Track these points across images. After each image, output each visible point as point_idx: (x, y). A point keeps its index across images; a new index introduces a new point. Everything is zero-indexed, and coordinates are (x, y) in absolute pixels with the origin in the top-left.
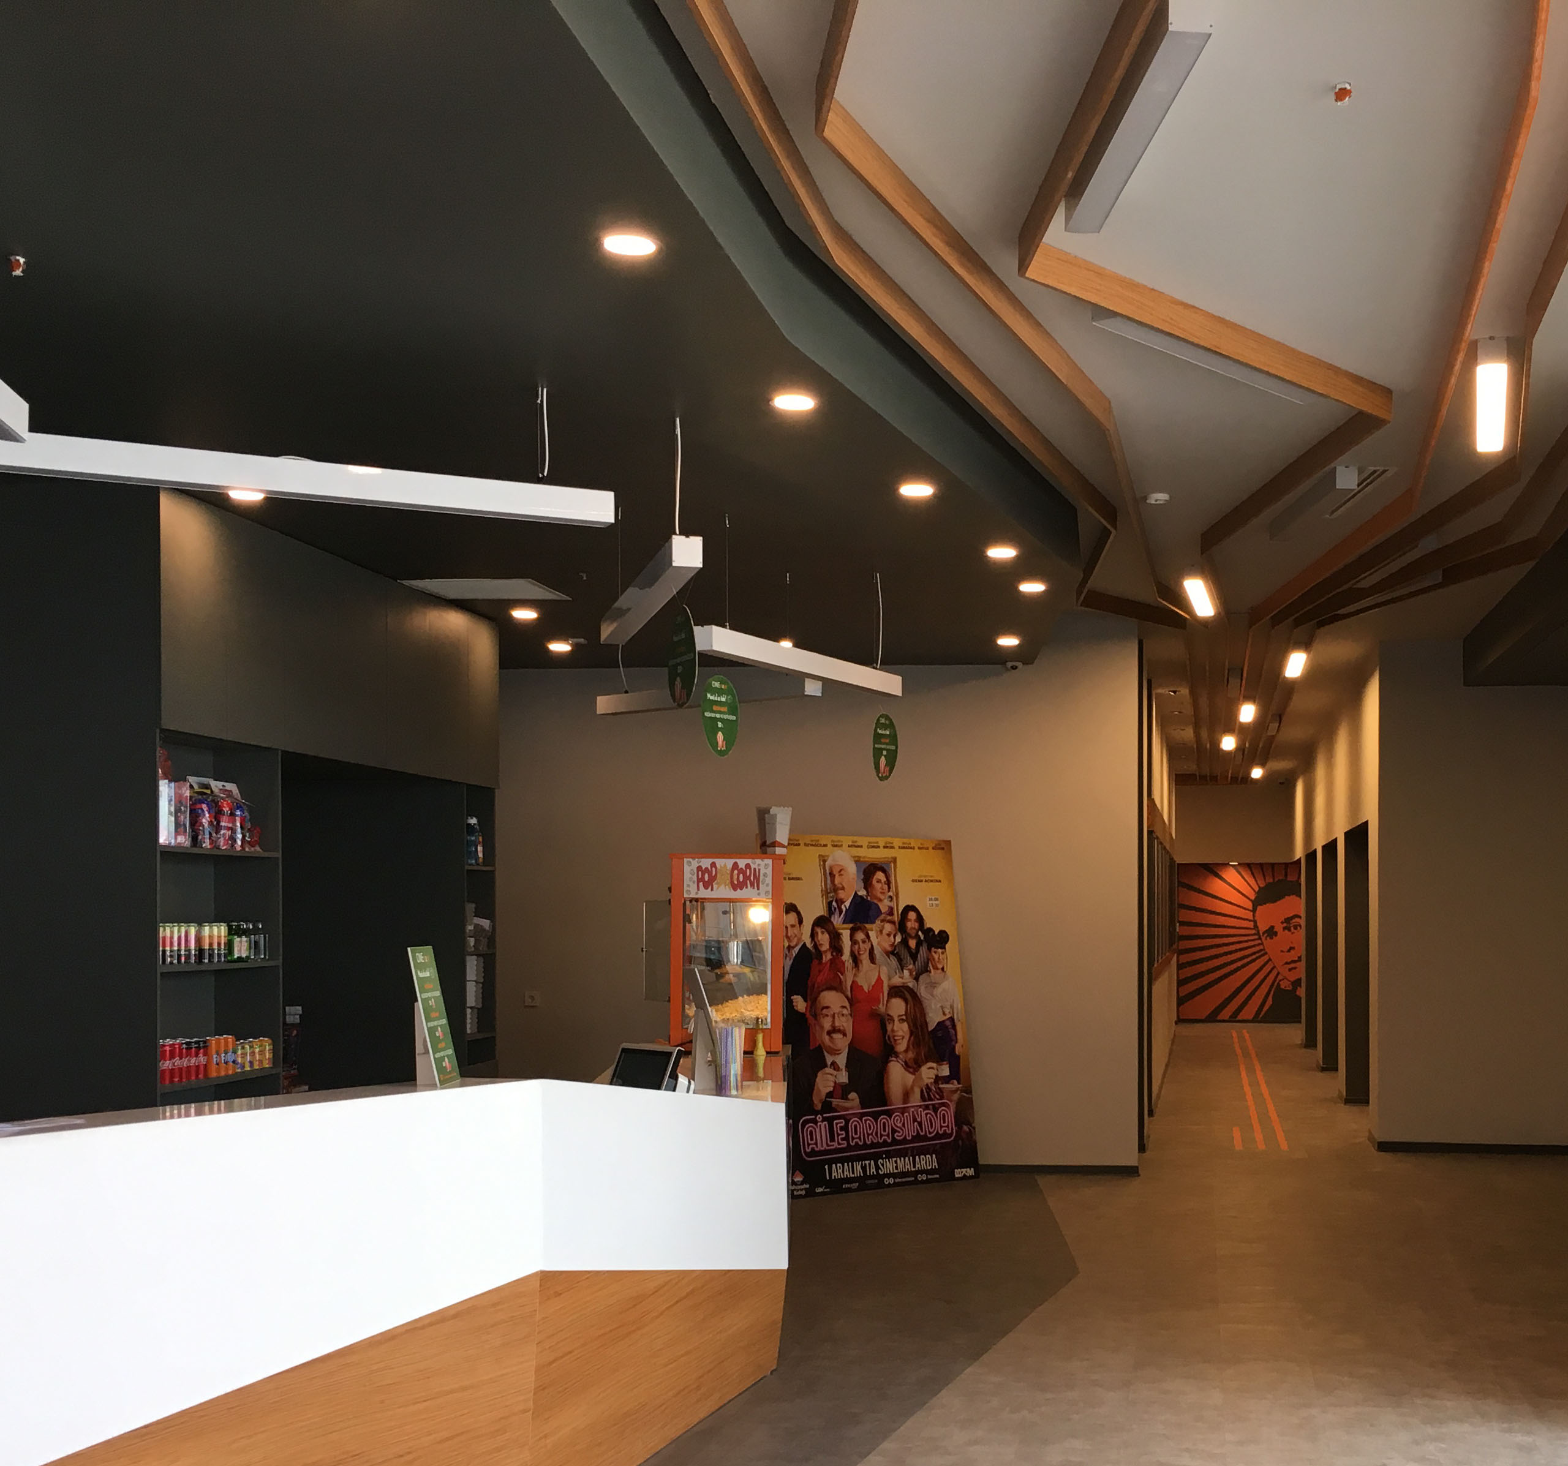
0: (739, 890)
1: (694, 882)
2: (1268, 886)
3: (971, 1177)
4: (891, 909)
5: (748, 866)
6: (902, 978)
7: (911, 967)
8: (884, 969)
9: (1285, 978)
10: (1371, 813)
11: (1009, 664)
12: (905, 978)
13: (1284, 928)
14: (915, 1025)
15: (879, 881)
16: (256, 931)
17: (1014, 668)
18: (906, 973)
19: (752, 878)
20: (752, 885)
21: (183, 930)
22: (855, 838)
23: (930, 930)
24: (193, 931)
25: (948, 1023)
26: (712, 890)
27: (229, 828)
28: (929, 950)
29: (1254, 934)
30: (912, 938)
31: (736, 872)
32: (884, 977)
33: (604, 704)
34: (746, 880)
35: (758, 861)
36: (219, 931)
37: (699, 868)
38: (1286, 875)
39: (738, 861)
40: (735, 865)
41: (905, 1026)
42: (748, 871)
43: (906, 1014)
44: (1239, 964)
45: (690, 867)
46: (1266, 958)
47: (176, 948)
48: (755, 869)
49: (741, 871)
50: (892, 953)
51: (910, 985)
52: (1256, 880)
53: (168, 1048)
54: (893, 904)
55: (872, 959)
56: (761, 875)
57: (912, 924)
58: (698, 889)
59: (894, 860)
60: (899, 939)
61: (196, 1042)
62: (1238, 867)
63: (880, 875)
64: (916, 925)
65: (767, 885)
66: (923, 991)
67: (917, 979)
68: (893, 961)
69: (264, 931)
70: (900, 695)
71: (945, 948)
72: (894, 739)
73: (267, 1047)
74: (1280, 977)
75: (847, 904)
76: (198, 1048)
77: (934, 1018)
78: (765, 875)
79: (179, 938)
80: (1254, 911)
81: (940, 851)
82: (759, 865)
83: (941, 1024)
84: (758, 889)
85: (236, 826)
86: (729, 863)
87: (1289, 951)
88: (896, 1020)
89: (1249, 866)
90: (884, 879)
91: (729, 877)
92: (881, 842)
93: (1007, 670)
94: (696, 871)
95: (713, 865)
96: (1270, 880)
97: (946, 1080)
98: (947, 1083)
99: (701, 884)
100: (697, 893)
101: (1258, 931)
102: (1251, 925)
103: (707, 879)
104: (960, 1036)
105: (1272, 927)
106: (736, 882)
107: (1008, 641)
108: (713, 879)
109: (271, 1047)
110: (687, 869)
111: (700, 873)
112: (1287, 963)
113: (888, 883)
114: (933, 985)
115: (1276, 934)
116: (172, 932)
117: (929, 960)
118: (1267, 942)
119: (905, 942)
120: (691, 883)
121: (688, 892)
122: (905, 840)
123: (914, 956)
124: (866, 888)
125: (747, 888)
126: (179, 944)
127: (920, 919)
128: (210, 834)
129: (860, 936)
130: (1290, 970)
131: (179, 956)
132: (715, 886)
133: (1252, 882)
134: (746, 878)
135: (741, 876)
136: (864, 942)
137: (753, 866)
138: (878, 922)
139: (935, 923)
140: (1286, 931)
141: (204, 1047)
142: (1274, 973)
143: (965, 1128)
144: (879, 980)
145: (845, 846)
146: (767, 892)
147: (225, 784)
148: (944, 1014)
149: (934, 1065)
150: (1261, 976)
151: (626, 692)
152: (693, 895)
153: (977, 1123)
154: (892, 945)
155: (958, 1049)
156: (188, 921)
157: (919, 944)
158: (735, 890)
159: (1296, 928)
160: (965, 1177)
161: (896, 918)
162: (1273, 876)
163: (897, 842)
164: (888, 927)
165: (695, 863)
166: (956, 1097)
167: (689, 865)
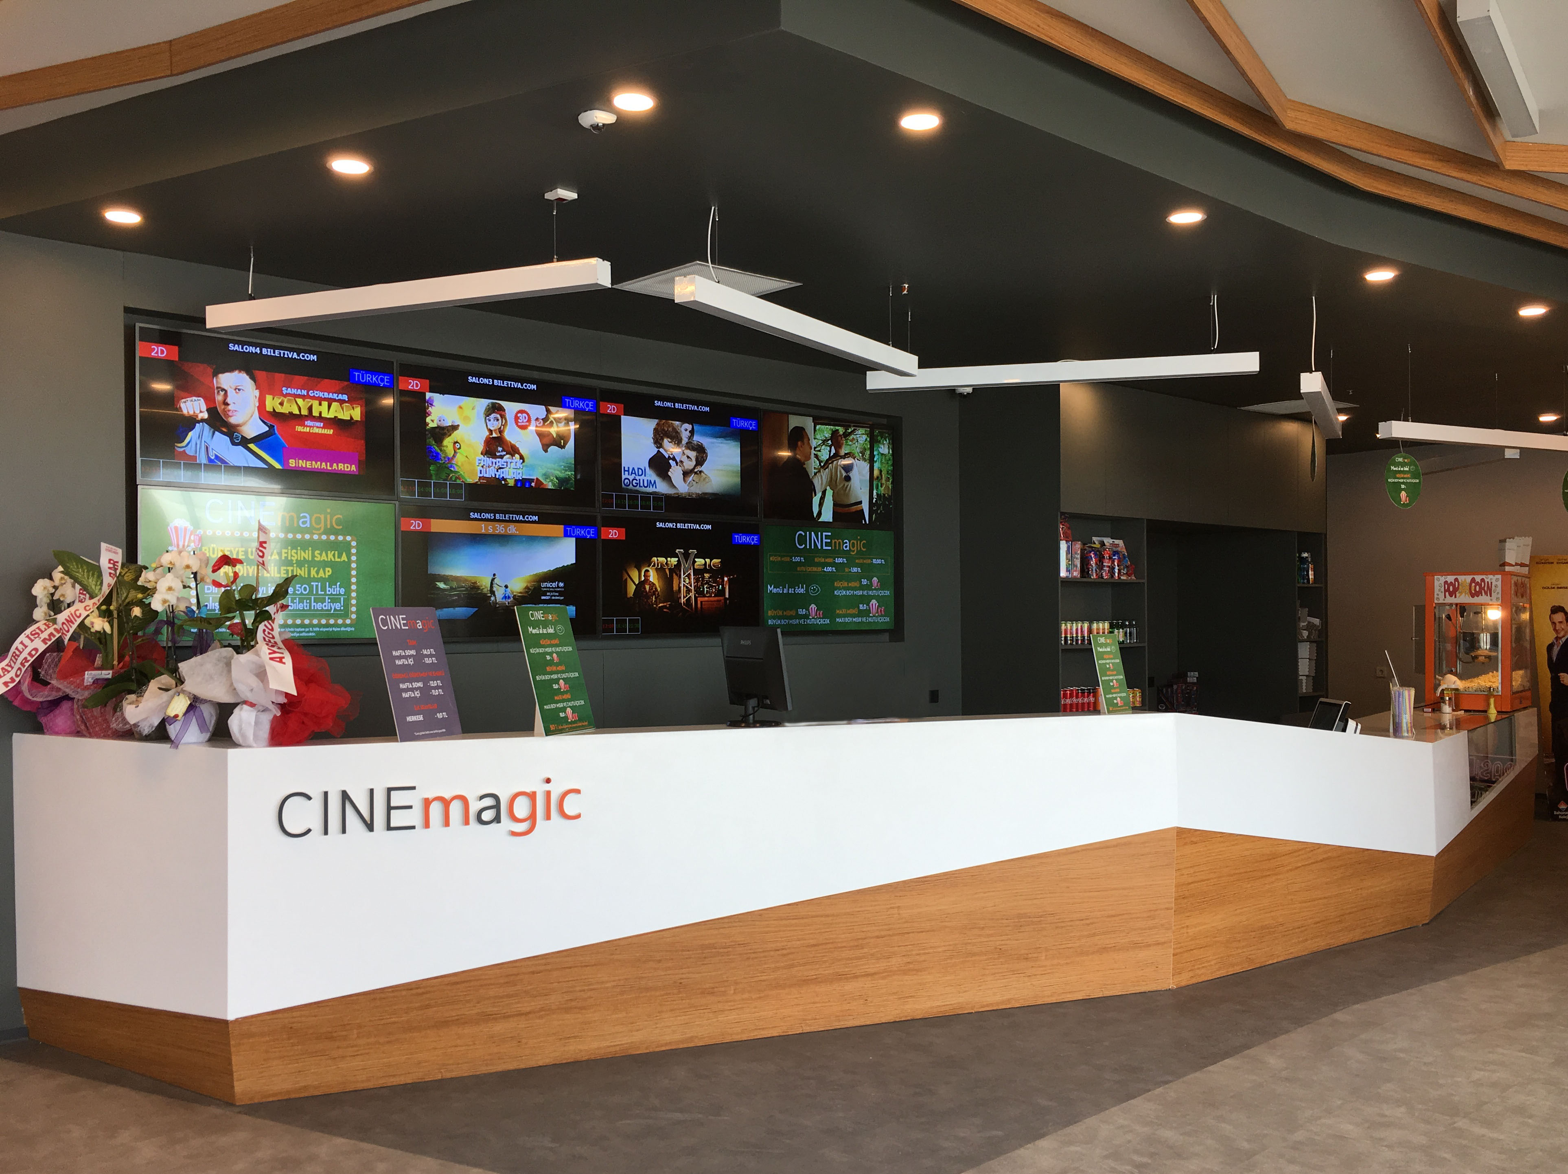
0: (1476, 597)
1: (1442, 592)
5: (1483, 580)
16: (1130, 626)
19: (1486, 589)
20: (1486, 594)
21: (1079, 625)
24: (1086, 625)
26: (1455, 597)
27: (1109, 567)
31: (1473, 584)
34: (1483, 589)
35: (1491, 576)
36: (1104, 626)
37: (1446, 582)
39: (1475, 576)
40: (1473, 580)
42: (1483, 583)
45: (1439, 581)
47: (1075, 635)
48: (1488, 582)
49: (1477, 584)
53: (1068, 692)
56: (1493, 586)
58: (1445, 597)
61: (1087, 690)
65: (1498, 593)
69: (1136, 626)
73: (1138, 695)
76: (1089, 693)
78: (1496, 585)
79: (1077, 630)
82: (1491, 579)
84: (1491, 596)
85: (1115, 565)
86: (1468, 578)
91: (1468, 588)
94: (1443, 585)
95: (1456, 580)
99: (1447, 593)
100: (1444, 600)
103: (1452, 590)
106: (1473, 592)
108: (1456, 590)
109: (1140, 694)
110: (1436, 583)
111: (1446, 586)
116: (1071, 627)
120: (1439, 593)
121: (1438, 598)
125: (1482, 595)
126: (1077, 633)
128: (1096, 570)
131: (1077, 640)
132: (1458, 595)
135: (1478, 587)
137: (1486, 580)
141: (1093, 692)
146: (1498, 598)
147: (1114, 540)
152: (1441, 601)
156: (1083, 621)
158: (1473, 597)
165: (1442, 579)
167: (1438, 580)
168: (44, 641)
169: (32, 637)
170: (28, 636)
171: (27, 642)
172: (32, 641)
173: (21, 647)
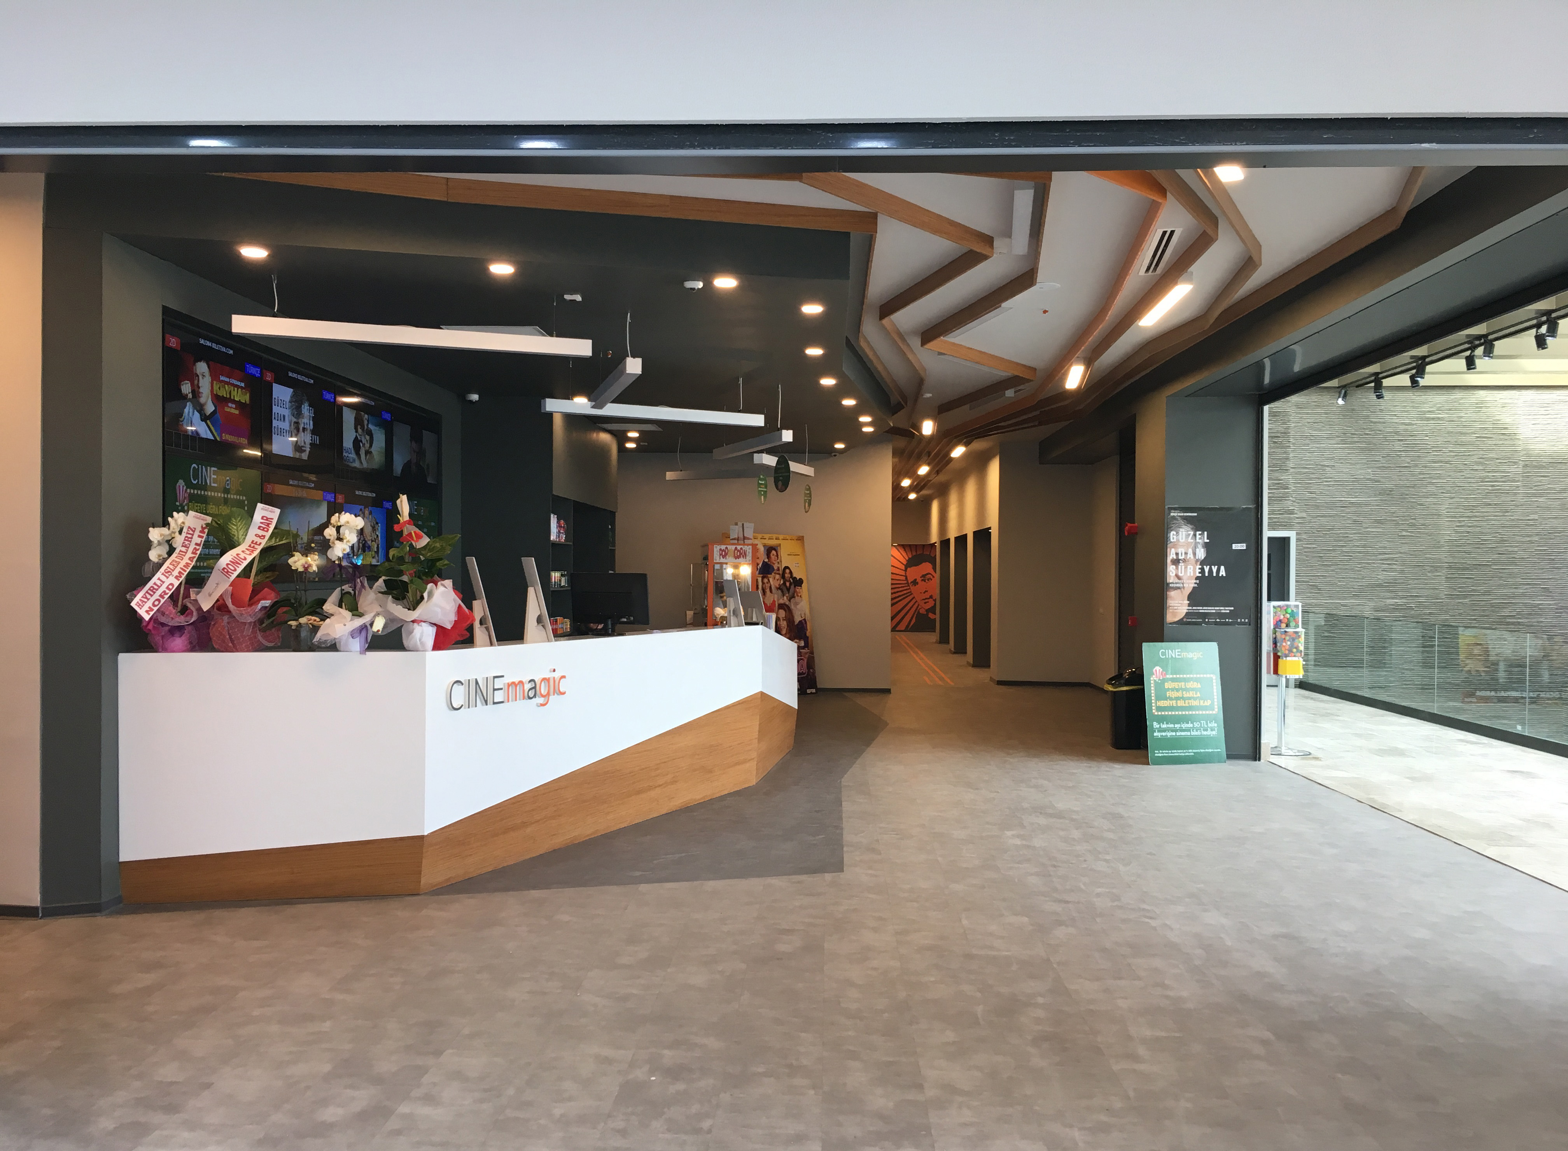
0: (737, 559)
1: (718, 555)
2: (913, 557)
3: (813, 693)
4: (778, 568)
5: (741, 549)
6: (783, 600)
7: (787, 595)
8: (776, 596)
9: (922, 608)
10: (993, 521)
11: (833, 454)
12: (784, 600)
13: (922, 580)
14: (789, 622)
15: (773, 555)
17: (835, 456)
18: (785, 597)
19: (743, 554)
20: (743, 557)
22: (763, 535)
23: (795, 578)
25: (803, 621)
26: (726, 559)
28: (795, 587)
29: (905, 584)
30: (788, 581)
31: (736, 551)
32: (776, 600)
33: (670, 475)
37: (720, 549)
38: (923, 552)
39: (736, 546)
40: (736, 548)
41: (785, 623)
42: (741, 551)
43: (785, 617)
44: (900, 598)
45: (717, 549)
46: (911, 597)
48: (744, 550)
49: (738, 551)
50: (779, 588)
51: (787, 603)
52: (907, 554)
54: (779, 565)
55: (771, 591)
56: (747, 553)
57: (787, 575)
58: (720, 558)
59: (780, 545)
60: (782, 582)
62: (898, 547)
63: (774, 552)
64: (789, 576)
65: (749, 557)
66: (792, 607)
67: (790, 601)
68: (780, 591)
70: (813, 475)
71: (801, 586)
72: (810, 494)
74: (920, 607)
75: (760, 565)
77: (797, 619)
78: (749, 552)
80: (906, 570)
81: (799, 541)
82: (746, 548)
83: (800, 622)
84: (745, 559)
86: (733, 547)
87: (924, 593)
88: (781, 619)
89: (903, 546)
90: (775, 554)
91: (733, 553)
92: (774, 536)
93: (831, 456)
94: (719, 551)
95: (727, 548)
96: (914, 553)
97: (803, 648)
98: (803, 649)
99: (721, 556)
100: (719, 560)
101: (908, 581)
102: (904, 578)
103: (724, 554)
104: (808, 628)
105: (916, 580)
106: (736, 556)
107: (839, 446)
108: (726, 554)
110: (715, 550)
111: (721, 551)
112: (923, 599)
113: (777, 556)
114: (796, 604)
115: (917, 583)
117: (795, 591)
118: (913, 588)
119: (784, 583)
121: (716, 560)
122: (785, 536)
123: (788, 590)
124: (768, 558)
125: (740, 558)
127: (791, 573)
129: (766, 580)
130: (925, 603)
132: (727, 557)
133: (904, 554)
134: (741, 554)
135: (738, 553)
136: (767, 583)
138: (773, 574)
139: (797, 575)
140: (923, 582)
142: (916, 605)
143: (811, 670)
144: (774, 601)
145: (759, 539)
146: (750, 561)
148: (802, 617)
149: (798, 641)
150: (908, 608)
151: (681, 471)
153: (816, 668)
154: (779, 585)
155: (808, 634)
157: (790, 584)
158: (735, 559)
159: (928, 580)
160: (811, 693)
161: (781, 572)
162: (916, 552)
163: (781, 537)
164: (777, 577)
165: (719, 547)
166: (807, 656)
167: (716, 547)
168: (177, 577)
169: (167, 575)
170: (163, 574)
171: (163, 578)
172: (167, 578)
173: (159, 583)
